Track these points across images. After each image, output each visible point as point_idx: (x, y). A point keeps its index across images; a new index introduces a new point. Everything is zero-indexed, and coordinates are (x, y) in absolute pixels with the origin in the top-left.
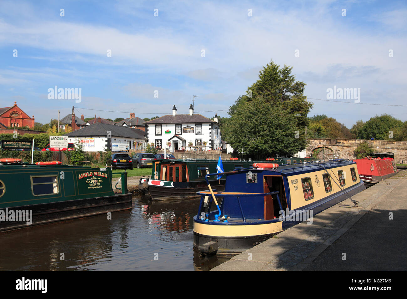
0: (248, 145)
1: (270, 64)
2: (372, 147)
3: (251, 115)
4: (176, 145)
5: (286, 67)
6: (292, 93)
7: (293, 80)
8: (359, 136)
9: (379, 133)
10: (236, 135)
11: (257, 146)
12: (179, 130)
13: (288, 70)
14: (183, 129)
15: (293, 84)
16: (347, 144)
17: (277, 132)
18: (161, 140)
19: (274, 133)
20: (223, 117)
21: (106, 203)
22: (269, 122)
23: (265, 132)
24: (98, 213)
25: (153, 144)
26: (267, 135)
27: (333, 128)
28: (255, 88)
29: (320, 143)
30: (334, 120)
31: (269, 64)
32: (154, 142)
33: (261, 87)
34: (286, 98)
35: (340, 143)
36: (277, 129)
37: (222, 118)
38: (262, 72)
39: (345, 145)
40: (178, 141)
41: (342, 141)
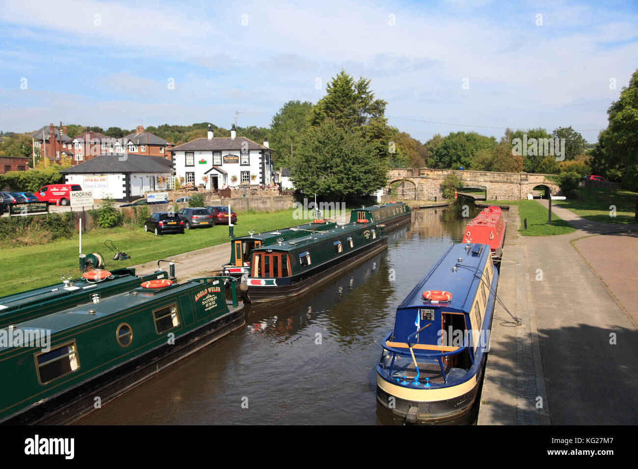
0: (317, 185)
1: (341, 73)
2: (461, 179)
3: (321, 145)
4: (215, 180)
5: (362, 79)
6: (370, 114)
7: (371, 97)
8: (436, 154)
9: (465, 156)
10: (300, 171)
11: (329, 187)
12: (218, 159)
13: (365, 83)
14: (224, 158)
15: (372, 103)
16: (432, 175)
17: (354, 168)
18: (193, 174)
19: (350, 170)
20: (261, 128)
21: (224, 325)
22: (344, 155)
23: (339, 168)
24: (217, 339)
25: (183, 178)
26: (341, 172)
27: (406, 146)
28: (323, 106)
29: (399, 174)
30: (408, 135)
31: (340, 75)
32: (184, 176)
33: (331, 105)
34: (361, 120)
35: (424, 174)
36: (354, 164)
37: (259, 128)
38: (331, 85)
39: (430, 176)
40: (217, 174)
41: (426, 172)
